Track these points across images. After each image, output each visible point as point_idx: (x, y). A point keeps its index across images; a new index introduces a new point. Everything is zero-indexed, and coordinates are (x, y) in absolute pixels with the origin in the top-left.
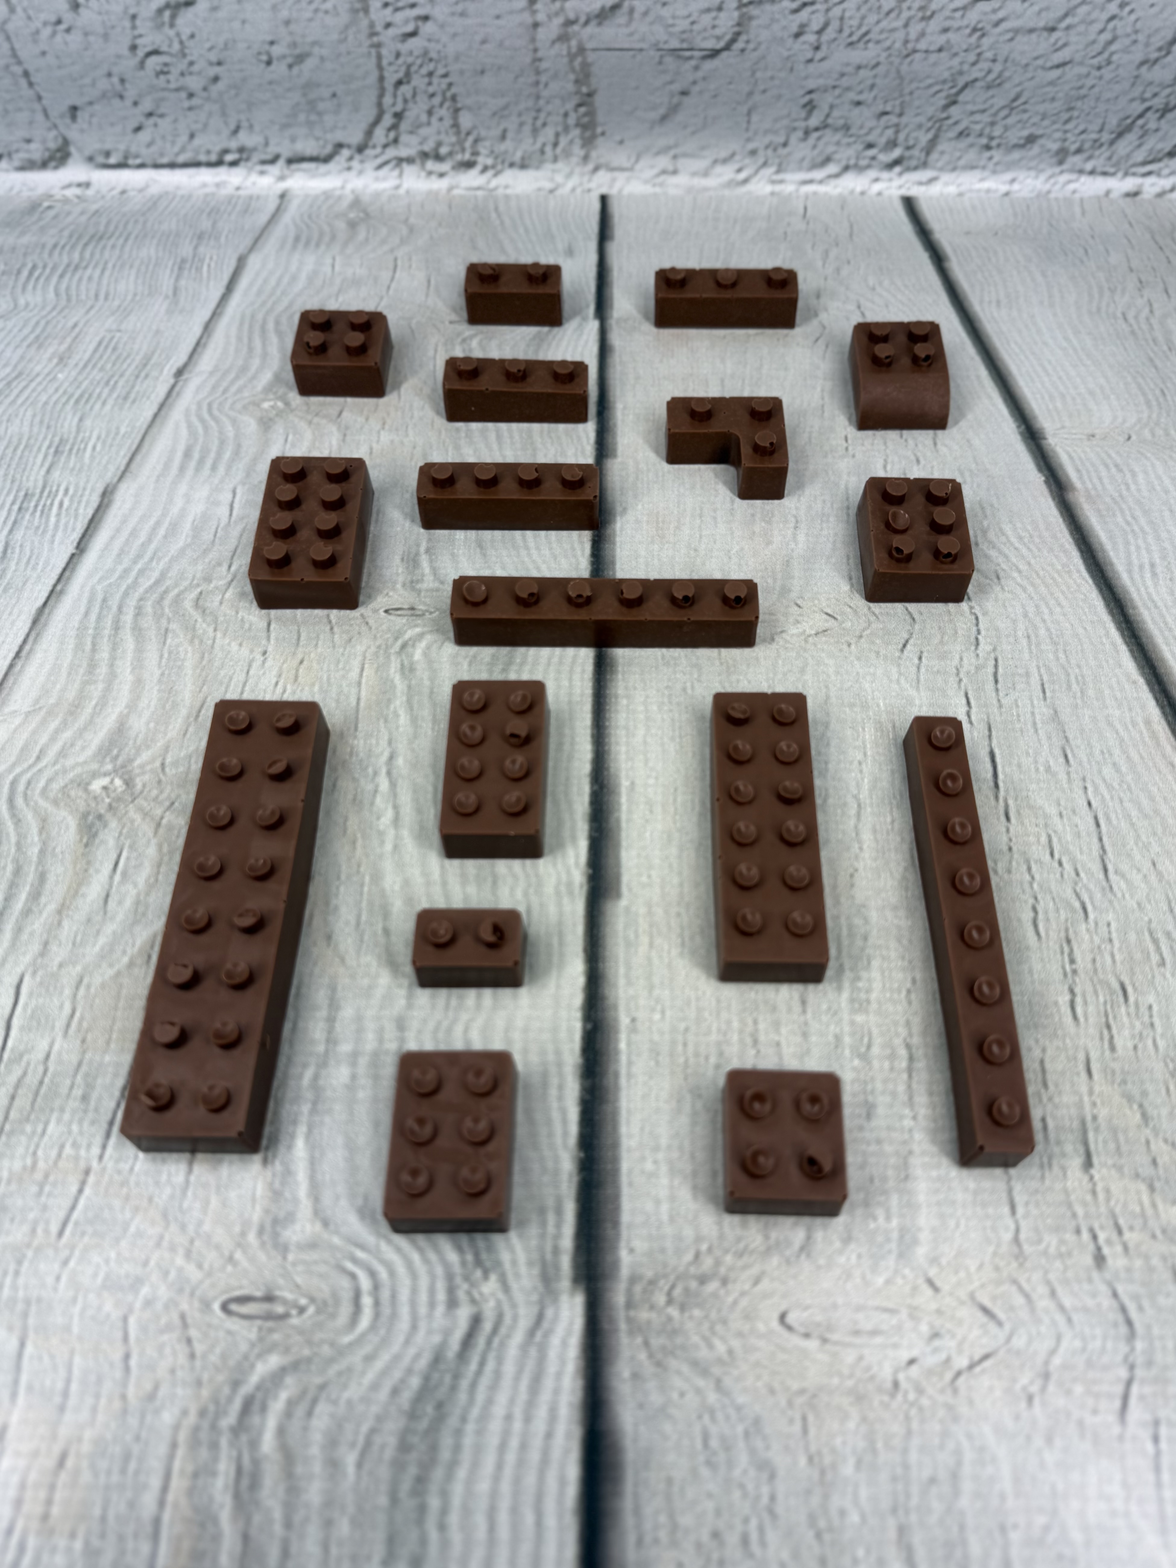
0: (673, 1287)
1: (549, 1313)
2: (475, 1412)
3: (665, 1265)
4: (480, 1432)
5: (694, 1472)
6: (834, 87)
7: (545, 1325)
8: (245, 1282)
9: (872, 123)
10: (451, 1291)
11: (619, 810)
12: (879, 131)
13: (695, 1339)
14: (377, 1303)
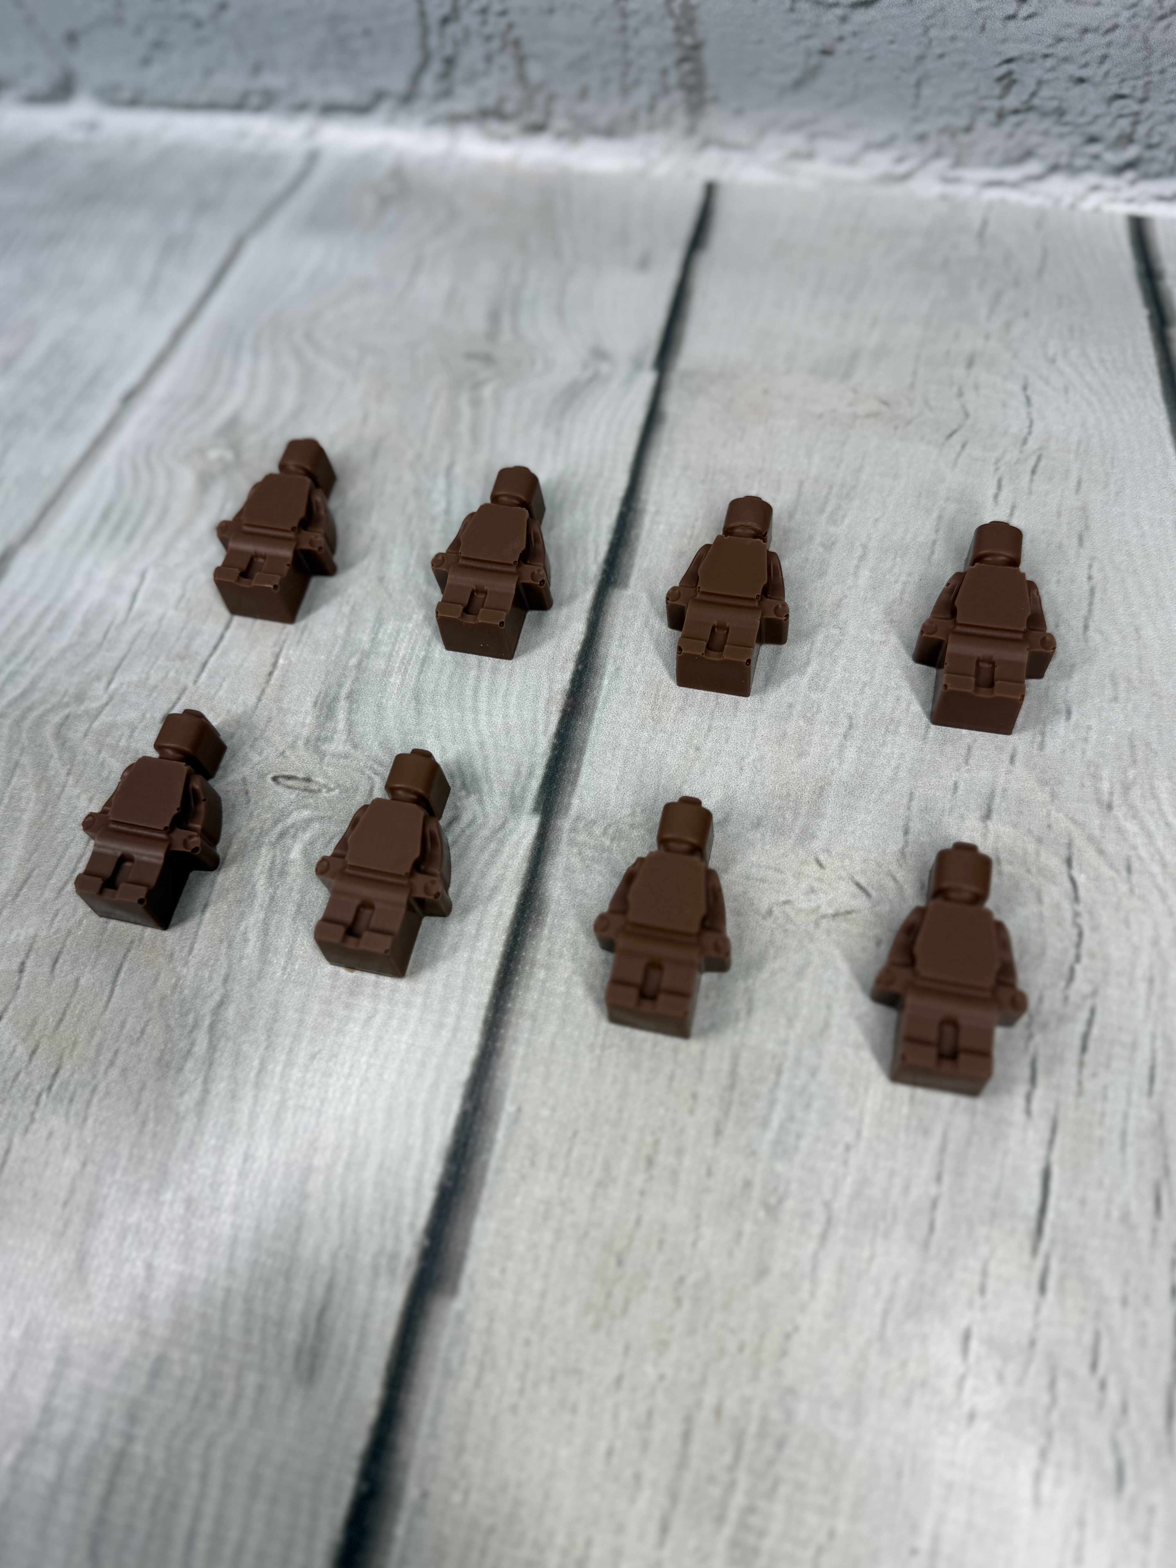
6: (1046, 56)
9: (1100, 109)
11: (489, 1150)
12: (1108, 120)
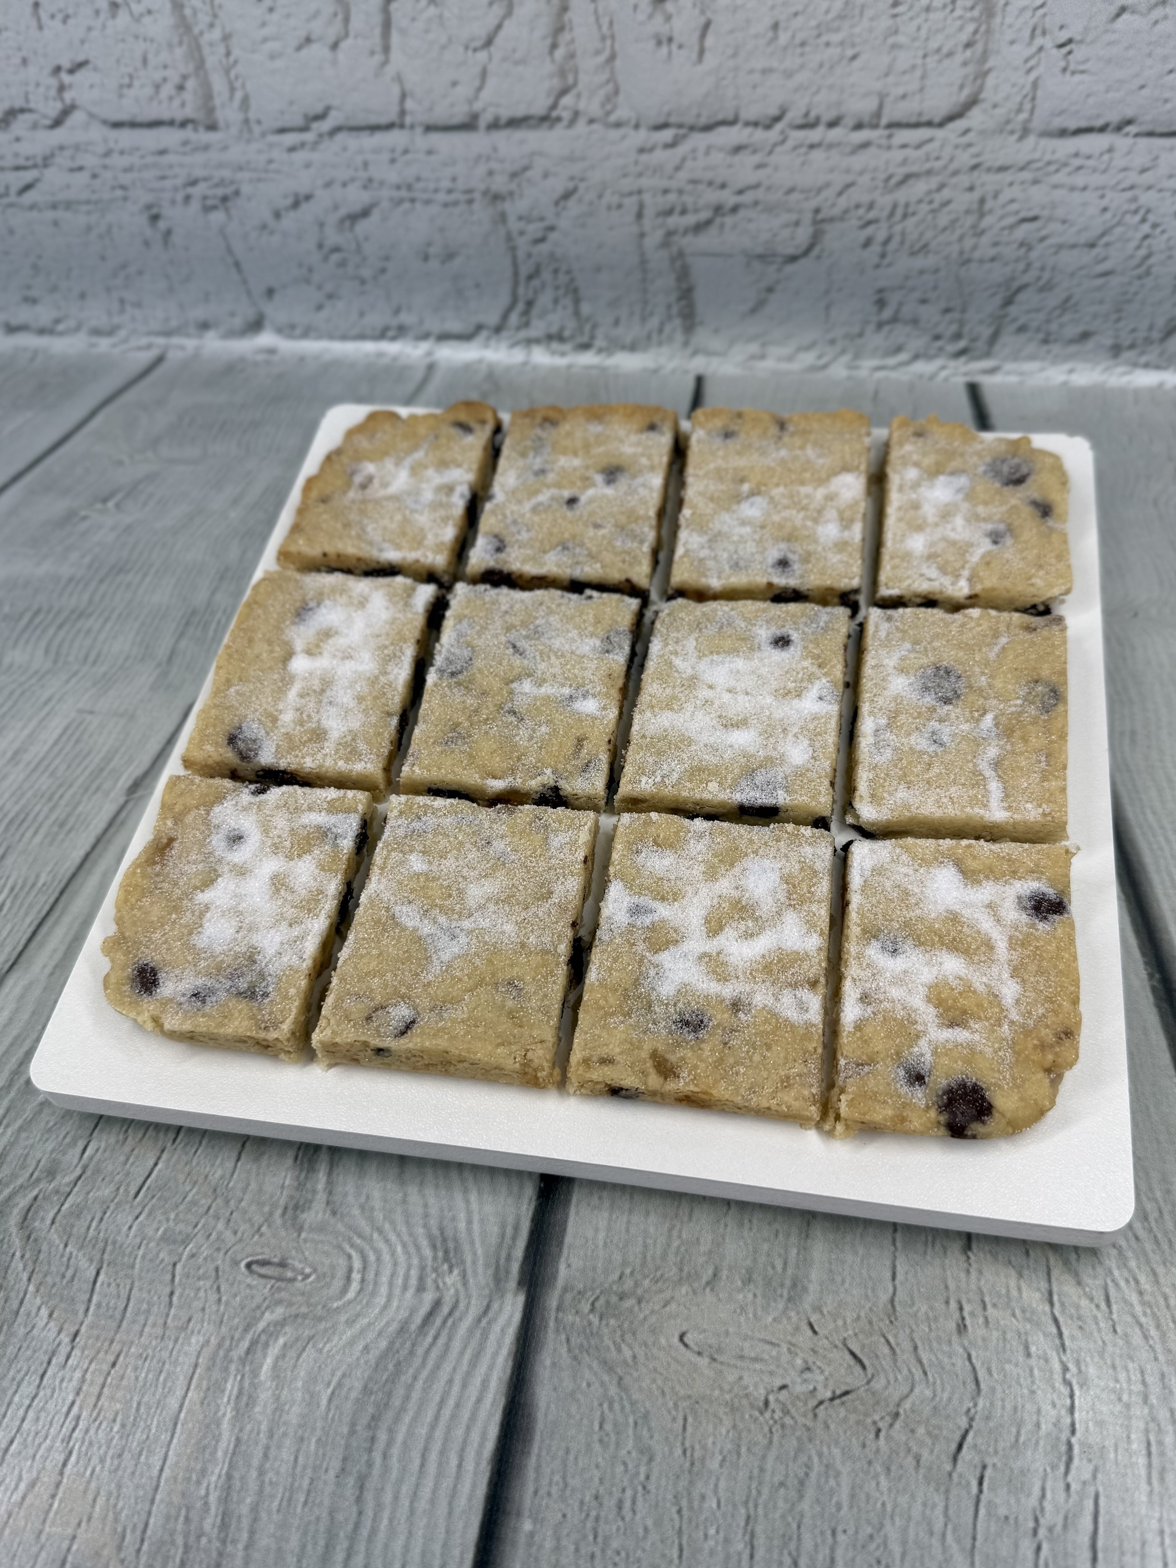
0: (597, 1298)
1: (495, 1306)
2: (425, 1374)
3: (594, 1281)
4: (426, 1390)
5: (589, 1446)
6: (902, 287)
7: (491, 1314)
8: (266, 1250)
9: (939, 320)
10: (421, 1279)
12: (944, 326)
13: (608, 1342)
14: (363, 1280)
